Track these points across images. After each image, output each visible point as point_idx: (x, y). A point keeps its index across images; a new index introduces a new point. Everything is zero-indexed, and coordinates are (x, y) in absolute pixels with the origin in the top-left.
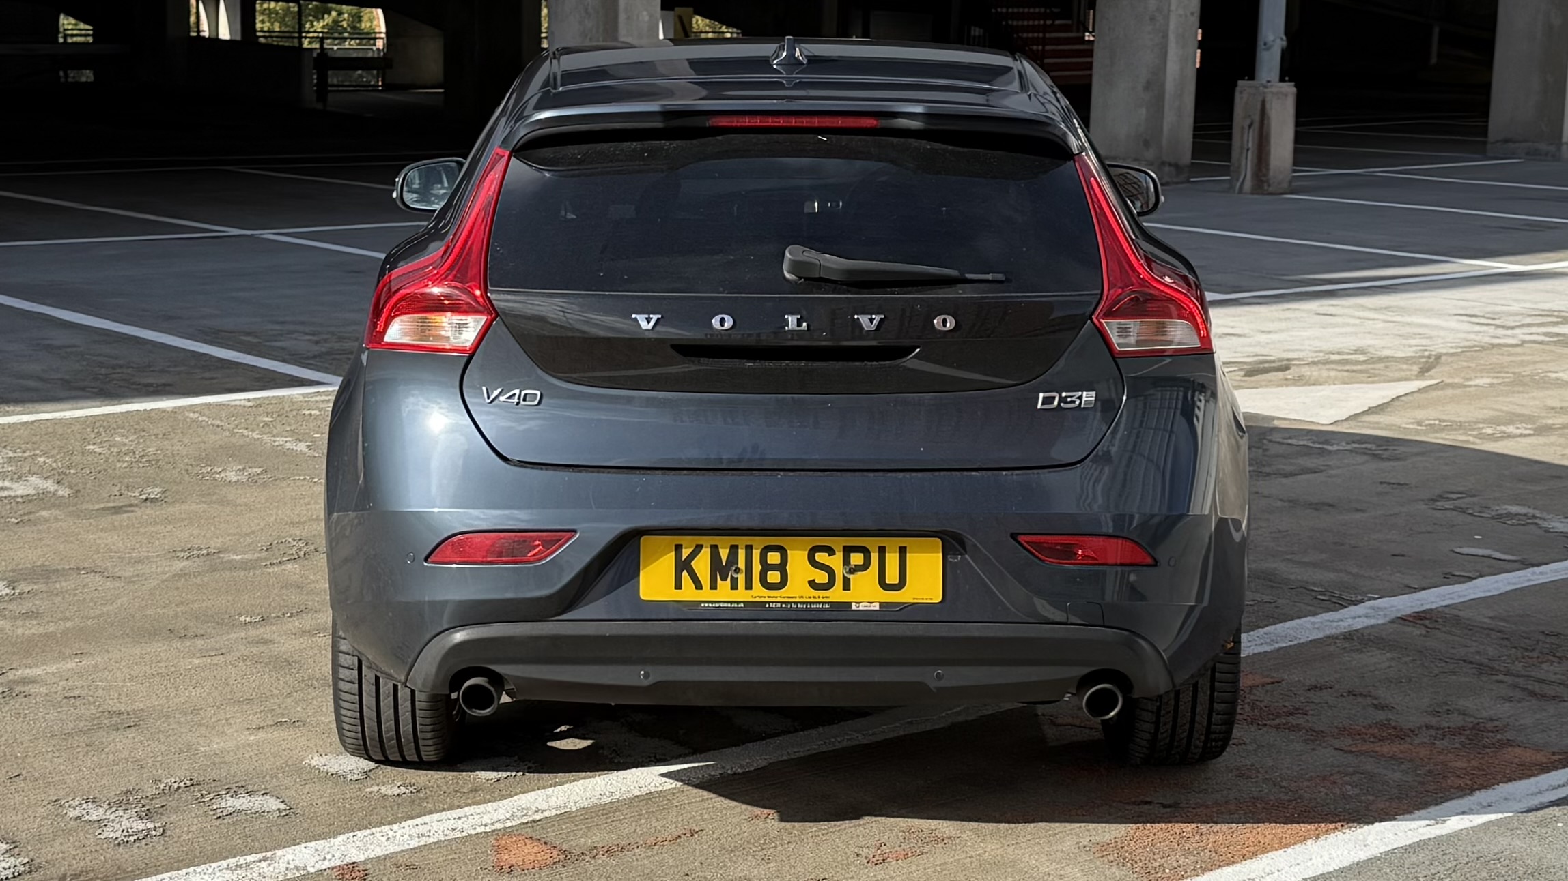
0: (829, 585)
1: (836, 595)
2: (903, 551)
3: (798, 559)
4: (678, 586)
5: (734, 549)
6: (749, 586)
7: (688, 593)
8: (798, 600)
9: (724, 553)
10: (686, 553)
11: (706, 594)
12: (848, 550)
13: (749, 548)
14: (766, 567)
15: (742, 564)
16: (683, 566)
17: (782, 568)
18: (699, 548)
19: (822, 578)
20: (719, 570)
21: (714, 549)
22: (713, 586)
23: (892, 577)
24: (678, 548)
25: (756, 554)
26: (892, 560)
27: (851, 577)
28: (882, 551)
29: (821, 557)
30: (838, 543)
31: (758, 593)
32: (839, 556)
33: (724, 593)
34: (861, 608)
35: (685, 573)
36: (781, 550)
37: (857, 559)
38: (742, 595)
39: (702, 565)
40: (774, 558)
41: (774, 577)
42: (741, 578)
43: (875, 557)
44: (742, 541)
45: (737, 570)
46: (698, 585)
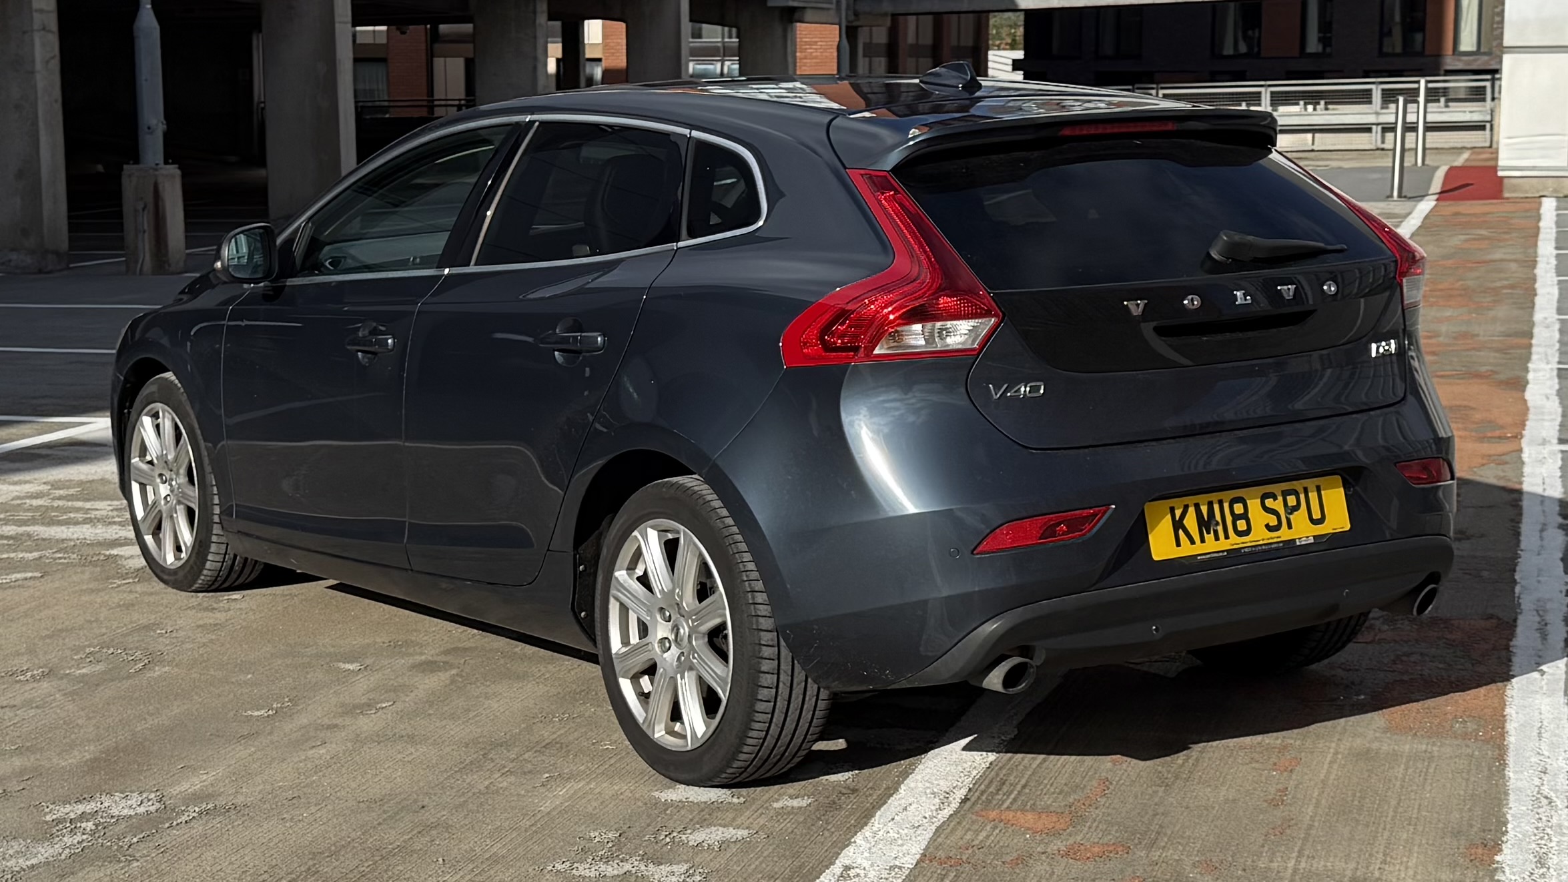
0: (1277, 528)
1: (1284, 534)
2: (1319, 489)
3: (1254, 505)
4: (1178, 544)
5: (1210, 504)
6: (1227, 537)
7: (1186, 550)
8: (1261, 542)
9: (1204, 509)
10: (1178, 513)
11: (1199, 549)
12: (1285, 494)
13: (1221, 503)
14: (1236, 518)
15: (1218, 517)
16: (1178, 525)
17: (1245, 516)
18: (1186, 508)
19: (1273, 521)
20: (1205, 524)
21: (1197, 506)
22: (1203, 541)
23: (1317, 515)
24: (1172, 510)
25: (1226, 506)
26: (1313, 496)
27: (1291, 517)
28: (1306, 491)
29: (1269, 503)
30: (1276, 488)
31: (1234, 541)
32: (1280, 498)
33: (1211, 546)
34: (1303, 543)
35: (1181, 532)
36: (1241, 500)
37: (1291, 500)
38: (1224, 545)
39: (1191, 522)
40: (1239, 508)
41: (1242, 525)
42: (1220, 528)
43: (1302, 497)
44: (1214, 497)
45: (1217, 524)
46: (1193, 542)
